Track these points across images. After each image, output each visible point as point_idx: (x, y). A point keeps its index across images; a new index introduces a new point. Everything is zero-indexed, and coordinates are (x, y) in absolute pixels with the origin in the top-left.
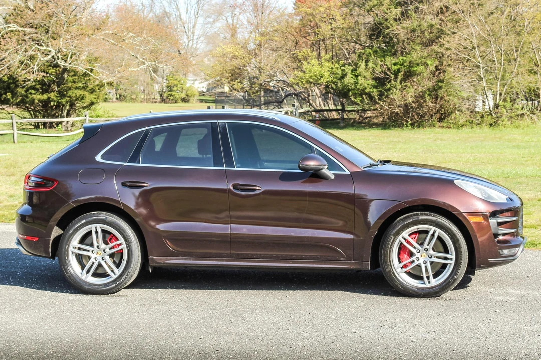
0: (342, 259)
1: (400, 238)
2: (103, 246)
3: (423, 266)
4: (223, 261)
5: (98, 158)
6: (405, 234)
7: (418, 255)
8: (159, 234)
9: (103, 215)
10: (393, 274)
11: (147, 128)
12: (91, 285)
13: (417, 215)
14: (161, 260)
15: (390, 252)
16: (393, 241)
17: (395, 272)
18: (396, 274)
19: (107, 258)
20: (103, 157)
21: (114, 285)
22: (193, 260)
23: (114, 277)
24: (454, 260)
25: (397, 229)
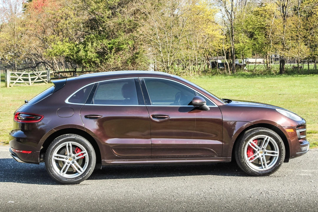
0: (215, 156)
1: (248, 143)
2: (73, 155)
3: (261, 158)
4: (146, 160)
5: (67, 101)
6: (251, 140)
7: (258, 152)
8: (108, 146)
9: (73, 136)
10: (246, 163)
11: (95, 83)
12: (66, 179)
13: (258, 129)
14: (109, 162)
15: (243, 151)
16: (245, 145)
17: (246, 162)
18: (247, 163)
19: (75, 162)
20: (69, 101)
21: (81, 178)
22: (128, 161)
23: (81, 173)
24: (278, 154)
25: (247, 138)
